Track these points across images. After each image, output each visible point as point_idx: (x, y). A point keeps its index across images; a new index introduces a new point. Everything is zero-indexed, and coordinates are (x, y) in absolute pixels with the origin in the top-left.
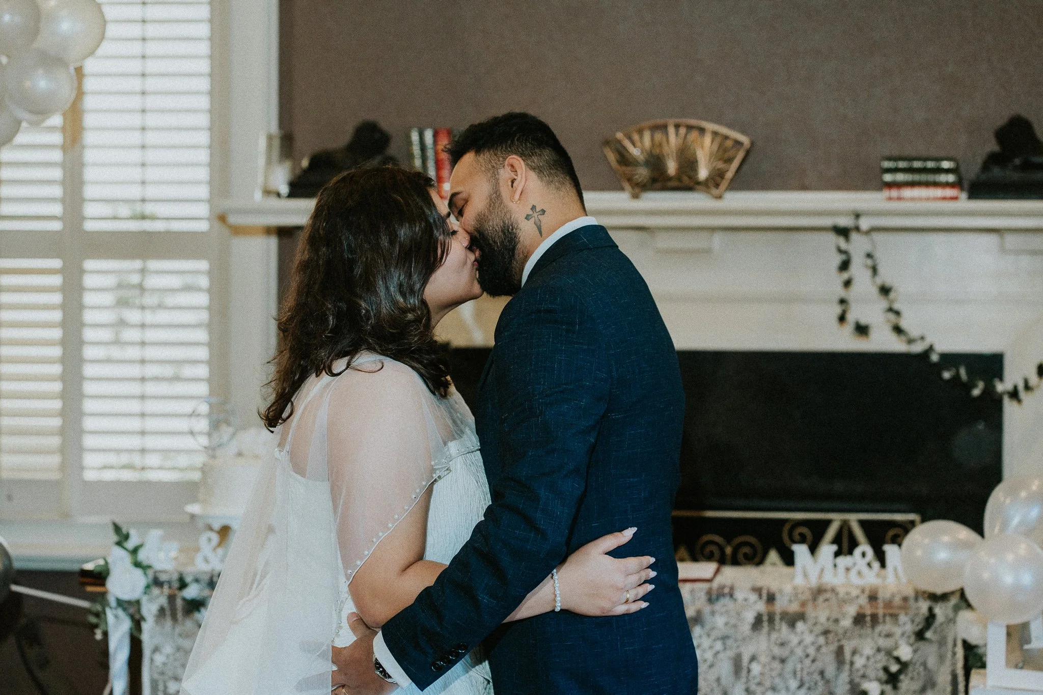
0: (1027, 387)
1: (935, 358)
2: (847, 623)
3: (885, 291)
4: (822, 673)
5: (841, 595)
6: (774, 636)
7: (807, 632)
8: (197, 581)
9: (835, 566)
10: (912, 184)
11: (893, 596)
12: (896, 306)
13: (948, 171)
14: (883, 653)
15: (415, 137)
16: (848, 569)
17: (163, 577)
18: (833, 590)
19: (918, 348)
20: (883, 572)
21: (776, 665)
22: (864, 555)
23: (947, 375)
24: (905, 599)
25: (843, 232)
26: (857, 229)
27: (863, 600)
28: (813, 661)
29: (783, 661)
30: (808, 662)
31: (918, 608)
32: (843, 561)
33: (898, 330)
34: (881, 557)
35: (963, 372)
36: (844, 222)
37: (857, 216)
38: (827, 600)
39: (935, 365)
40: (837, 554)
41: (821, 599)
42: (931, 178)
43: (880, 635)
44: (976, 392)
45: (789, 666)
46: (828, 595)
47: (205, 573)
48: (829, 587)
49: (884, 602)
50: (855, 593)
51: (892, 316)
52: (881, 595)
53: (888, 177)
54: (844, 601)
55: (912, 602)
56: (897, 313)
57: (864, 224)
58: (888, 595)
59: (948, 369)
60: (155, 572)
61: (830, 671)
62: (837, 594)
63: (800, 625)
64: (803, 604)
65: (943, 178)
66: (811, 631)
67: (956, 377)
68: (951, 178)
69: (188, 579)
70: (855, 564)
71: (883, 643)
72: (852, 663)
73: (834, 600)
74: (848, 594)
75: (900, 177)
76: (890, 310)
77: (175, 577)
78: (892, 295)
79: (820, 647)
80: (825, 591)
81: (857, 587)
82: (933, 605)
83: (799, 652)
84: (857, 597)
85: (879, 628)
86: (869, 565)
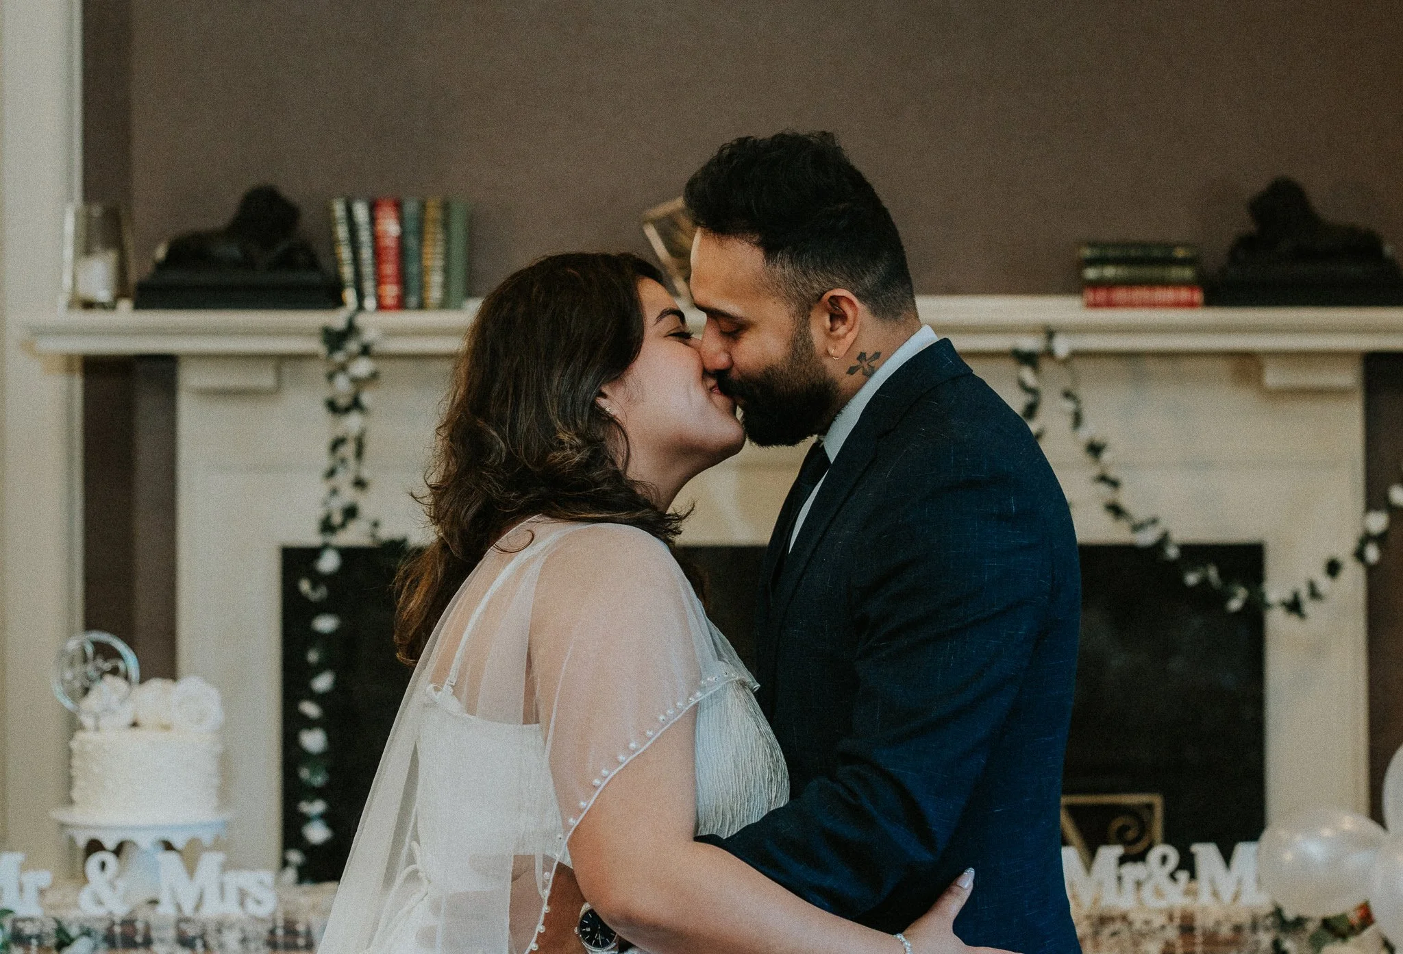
0: (1314, 594)
1: (1172, 552)
3: (1095, 449)
5: (1138, 925)
8: (87, 933)
9: (1120, 879)
10: (1129, 283)
11: (1218, 923)
12: (1113, 473)
13: (1183, 262)
15: (339, 209)
16: (1139, 884)
17: (29, 929)
18: (1124, 918)
19: (1147, 538)
20: (1193, 885)
22: (1164, 859)
23: (1192, 579)
24: (1238, 929)
25: (1027, 359)
26: (1049, 353)
27: (1172, 933)
31: (1257, 943)
32: (1132, 871)
33: (1116, 510)
34: (1188, 863)
35: (1213, 573)
36: (1029, 343)
37: (1050, 333)
38: (1114, 934)
39: (1173, 564)
40: (1123, 860)
41: (1107, 931)
42: (1155, 272)
44: (1235, 605)
46: (1118, 926)
47: (101, 919)
48: (1115, 913)
49: (1204, 934)
50: (1159, 921)
51: (1104, 489)
52: (1198, 923)
53: (1091, 273)
54: (1143, 935)
55: (1247, 933)
56: (1114, 484)
57: (1062, 347)
58: (1210, 923)
59: (1193, 569)
60: (15, 921)
62: (1130, 924)
65: (1176, 273)
67: (1205, 582)
68: (1187, 273)
69: (74, 931)
70: (1150, 876)
73: (1125, 935)
74: (1147, 923)
75: (1110, 272)
76: (1103, 479)
77: (50, 927)
78: (1106, 457)
80: (1112, 919)
81: (1161, 911)
82: (1282, 936)
84: (1163, 927)
86: (1172, 876)
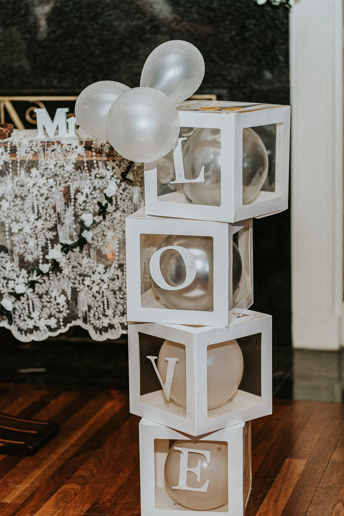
2: (70, 168)
4: (54, 208)
5: (65, 146)
6: (16, 179)
7: (39, 176)
11: (103, 145)
14: (98, 191)
18: (59, 143)
21: (18, 201)
27: (81, 150)
28: (46, 199)
29: (23, 199)
30: (42, 199)
38: (53, 150)
41: (49, 150)
43: (96, 177)
45: (28, 204)
46: (55, 147)
48: (56, 141)
52: (94, 145)
54: (68, 151)
58: (99, 145)
61: (60, 207)
62: (62, 145)
63: (34, 170)
64: (36, 154)
66: (43, 176)
71: (98, 183)
72: (75, 199)
73: (59, 151)
74: (69, 145)
79: (52, 187)
83: (35, 191)
85: (94, 172)
